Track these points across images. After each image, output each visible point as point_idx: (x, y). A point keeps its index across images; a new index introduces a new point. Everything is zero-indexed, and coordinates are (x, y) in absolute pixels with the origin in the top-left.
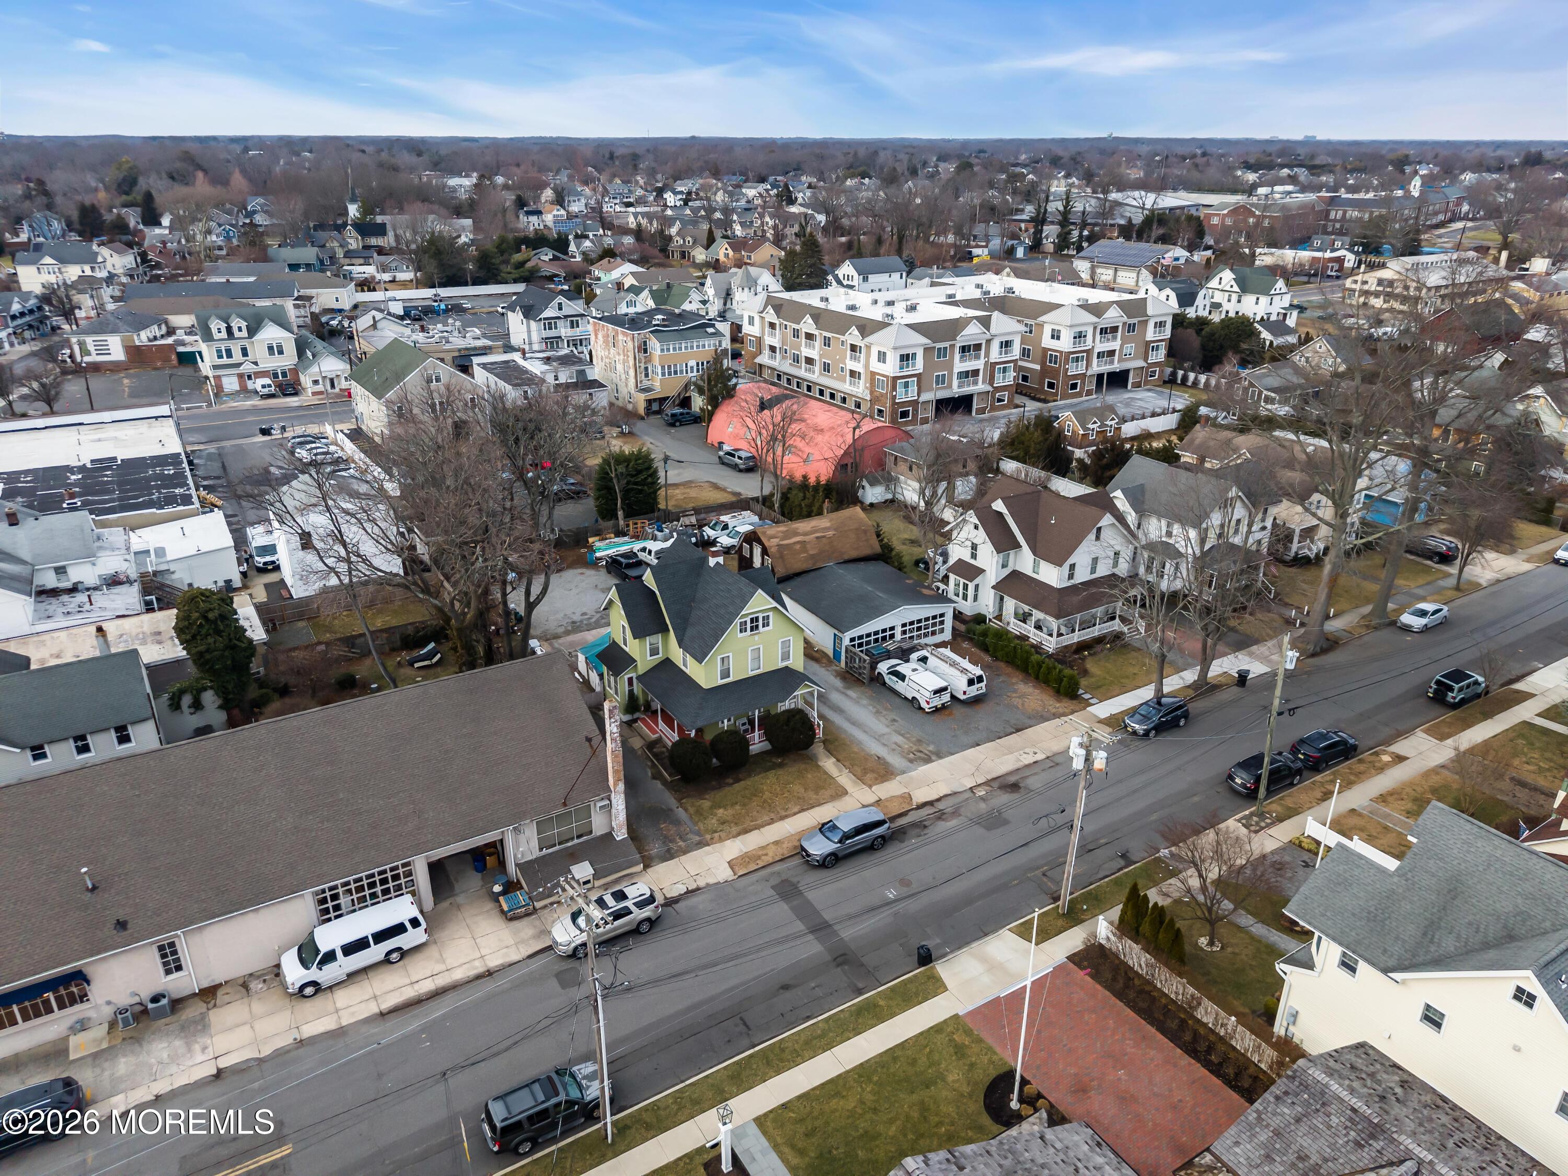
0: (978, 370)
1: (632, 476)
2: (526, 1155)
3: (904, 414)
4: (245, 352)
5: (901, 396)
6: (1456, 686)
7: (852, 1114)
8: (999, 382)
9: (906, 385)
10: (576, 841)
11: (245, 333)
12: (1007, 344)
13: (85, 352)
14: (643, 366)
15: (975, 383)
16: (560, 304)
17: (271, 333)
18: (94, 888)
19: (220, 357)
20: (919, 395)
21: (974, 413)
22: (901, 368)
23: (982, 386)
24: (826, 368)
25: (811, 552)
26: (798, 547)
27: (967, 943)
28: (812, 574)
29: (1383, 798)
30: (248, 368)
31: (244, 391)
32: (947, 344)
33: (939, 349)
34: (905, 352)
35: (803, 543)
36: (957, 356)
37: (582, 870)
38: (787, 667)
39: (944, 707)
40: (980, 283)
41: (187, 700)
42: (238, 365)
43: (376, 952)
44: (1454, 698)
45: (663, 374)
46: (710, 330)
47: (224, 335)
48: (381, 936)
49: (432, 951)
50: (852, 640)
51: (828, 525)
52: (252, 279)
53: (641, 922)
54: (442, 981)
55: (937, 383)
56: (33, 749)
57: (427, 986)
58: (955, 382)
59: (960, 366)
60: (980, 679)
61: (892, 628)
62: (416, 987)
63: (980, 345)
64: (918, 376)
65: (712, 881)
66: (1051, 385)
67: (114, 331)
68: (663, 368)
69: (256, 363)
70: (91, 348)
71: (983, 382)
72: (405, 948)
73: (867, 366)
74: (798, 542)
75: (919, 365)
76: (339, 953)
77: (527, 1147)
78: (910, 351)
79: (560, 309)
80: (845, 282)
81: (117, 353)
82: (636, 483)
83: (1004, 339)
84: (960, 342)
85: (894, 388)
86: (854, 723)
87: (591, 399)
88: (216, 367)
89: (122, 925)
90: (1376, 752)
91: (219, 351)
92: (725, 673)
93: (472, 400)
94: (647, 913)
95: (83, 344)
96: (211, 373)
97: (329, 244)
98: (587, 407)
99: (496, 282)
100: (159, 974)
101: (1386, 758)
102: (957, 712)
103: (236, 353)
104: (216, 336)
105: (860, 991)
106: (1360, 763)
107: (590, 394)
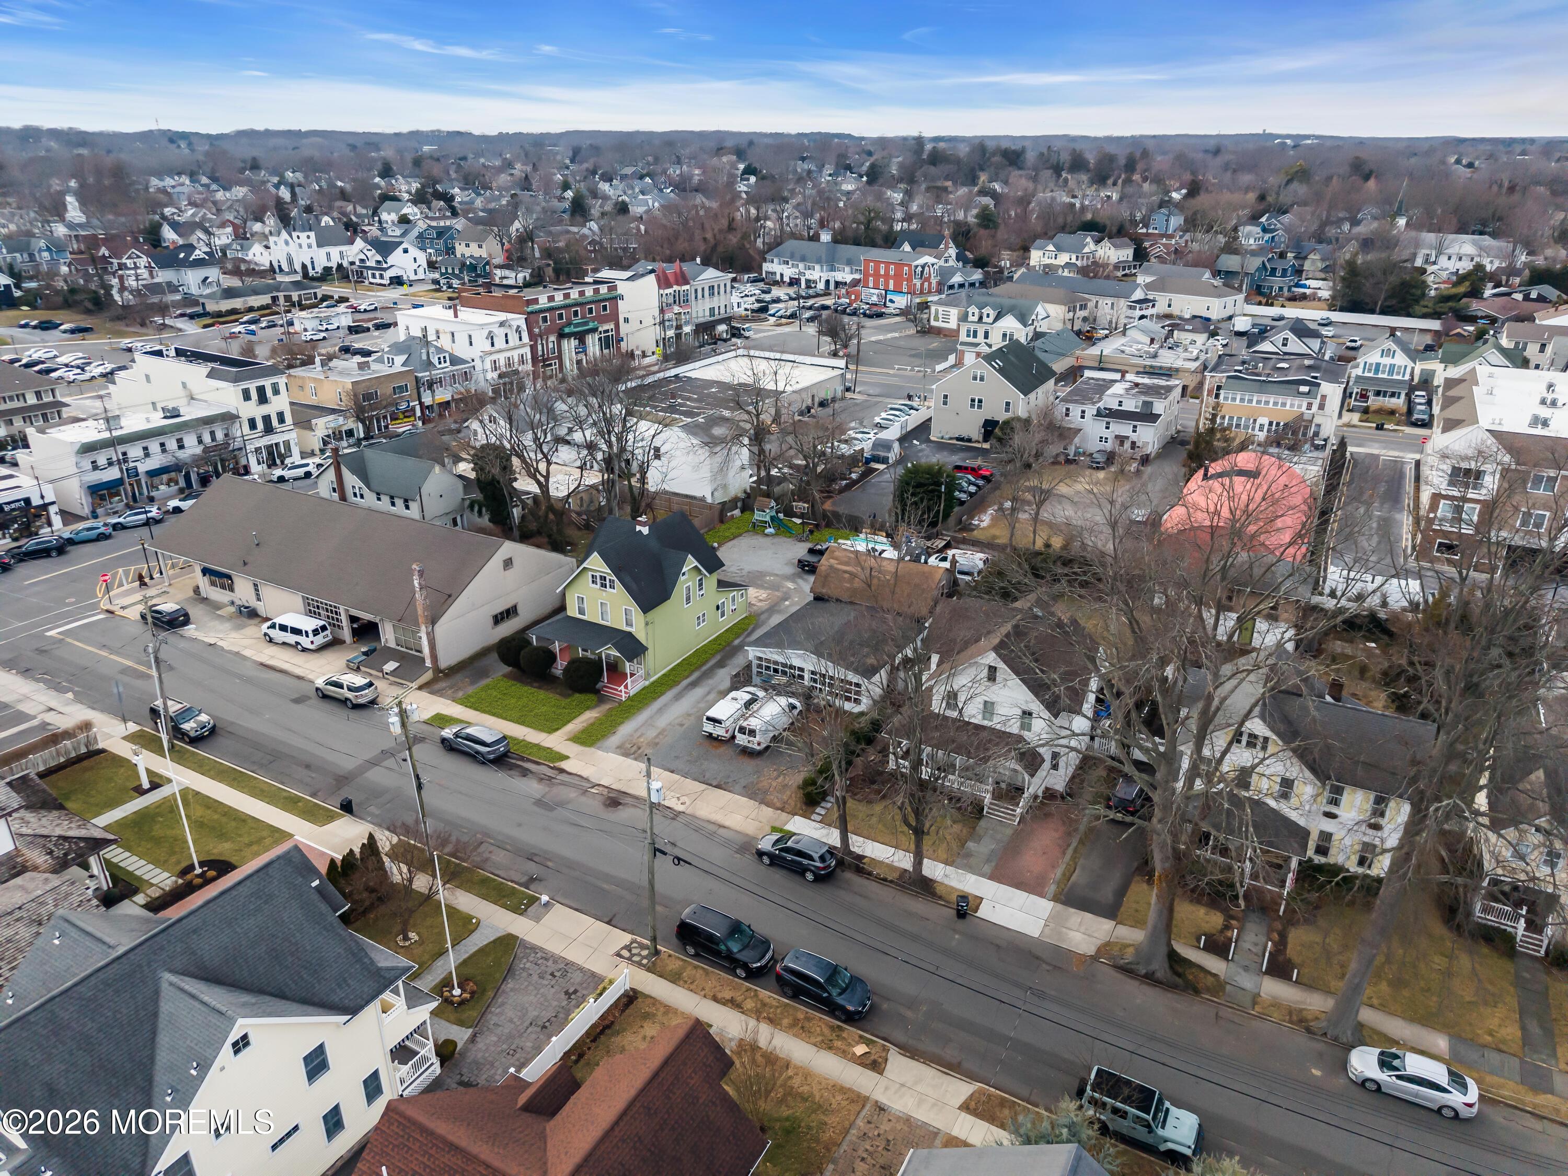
3: (1446, 549)
4: (986, 337)
5: (1444, 522)
9: (1458, 510)
10: (409, 651)
11: (991, 320)
13: (936, 319)
14: (1210, 411)
16: (1286, 339)
17: (1009, 323)
18: (258, 545)
22: (1451, 483)
25: (855, 586)
30: (983, 348)
35: (853, 575)
37: (391, 666)
38: (630, 633)
39: (718, 739)
46: (1304, 389)
48: (295, 631)
49: (312, 657)
50: (758, 658)
53: (347, 699)
55: (1525, 523)
56: (378, 494)
61: (801, 669)
67: (956, 305)
74: (850, 572)
76: (277, 627)
79: (1284, 345)
81: (953, 324)
85: (1433, 508)
87: (1134, 431)
88: (963, 344)
89: (245, 564)
90: (874, 1042)
91: (968, 331)
92: (582, 611)
93: (1008, 404)
94: (350, 695)
95: (937, 312)
96: (959, 347)
97: (1311, 256)
98: (1127, 438)
99: (1409, 315)
100: (254, 597)
101: (860, 1050)
102: (723, 750)
103: (981, 334)
104: (971, 318)
105: (313, 795)
106: (832, 1028)
107: (1135, 427)
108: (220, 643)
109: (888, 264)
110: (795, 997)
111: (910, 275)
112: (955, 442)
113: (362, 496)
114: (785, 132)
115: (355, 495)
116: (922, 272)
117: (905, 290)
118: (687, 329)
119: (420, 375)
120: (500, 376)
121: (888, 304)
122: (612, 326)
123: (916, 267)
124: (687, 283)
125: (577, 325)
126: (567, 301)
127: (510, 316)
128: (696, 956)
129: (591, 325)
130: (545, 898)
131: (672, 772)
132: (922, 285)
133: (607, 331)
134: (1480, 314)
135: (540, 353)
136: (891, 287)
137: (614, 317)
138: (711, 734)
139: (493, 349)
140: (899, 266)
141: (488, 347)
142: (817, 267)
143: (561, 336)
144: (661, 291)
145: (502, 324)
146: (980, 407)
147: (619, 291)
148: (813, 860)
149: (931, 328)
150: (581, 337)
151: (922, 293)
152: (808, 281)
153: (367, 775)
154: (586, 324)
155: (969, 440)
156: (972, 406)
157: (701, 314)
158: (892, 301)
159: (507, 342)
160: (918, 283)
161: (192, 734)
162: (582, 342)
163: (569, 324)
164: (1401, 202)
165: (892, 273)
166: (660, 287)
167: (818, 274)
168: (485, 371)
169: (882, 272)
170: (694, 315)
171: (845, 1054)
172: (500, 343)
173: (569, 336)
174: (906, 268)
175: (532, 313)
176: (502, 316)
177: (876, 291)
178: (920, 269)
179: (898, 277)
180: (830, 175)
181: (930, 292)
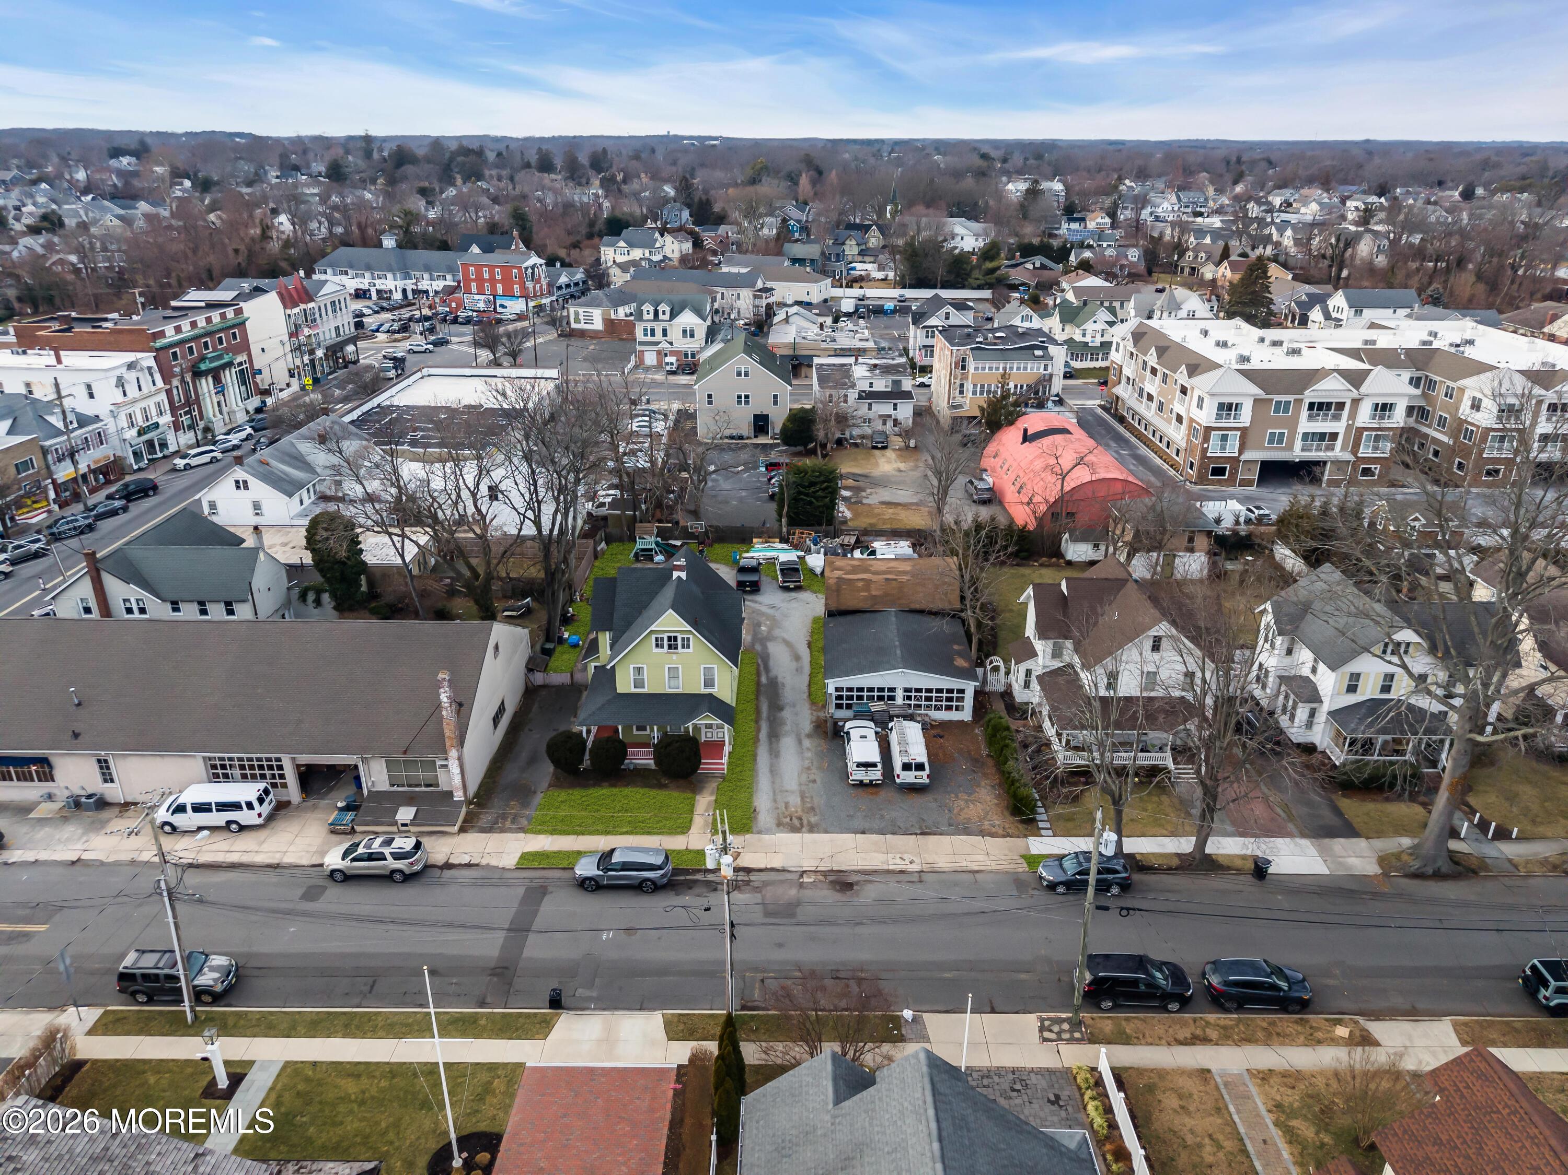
0: (1337, 434)
1: (804, 487)
2: (142, 1004)
3: (1219, 471)
4: (665, 333)
5: (1214, 449)
6: (1553, 983)
7: (346, 1099)
8: (1365, 451)
9: (1224, 438)
10: (423, 789)
11: (667, 317)
12: (1385, 408)
13: (577, 321)
14: (958, 382)
15: (1331, 448)
16: (948, 314)
17: (688, 318)
18: (79, 704)
19: (646, 335)
20: (1240, 452)
21: (1324, 485)
22: (1219, 417)
23: (1339, 452)
24: (1161, 407)
25: (874, 593)
26: (860, 584)
27: (616, 1008)
28: (868, 615)
29: (1264, 1077)
30: (665, 346)
31: (660, 366)
32: (1291, 398)
33: (1279, 403)
34: (1226, 400)
35: (868, 582)
36: (1304, 413)
37: (405, 814)
38: (711, 695)
39: (871, 784)
40: (1434, 329)
41: (311, 596)
42: (658, 343)
43: (219, 818)
44: (1545, 998)
45: (974, 393)
46: (1038, 353)
47: (651, 316)
48: (223, 807)
49: (263, 834)
50: (837, 689)
51: (909, 568)
52: (744, 270)
53: (393, 871)
54: (245, 859)
55: (1271, 441)
56: (173, 603)
57: (234, 858)
58: (1298, 444)
59: (1305, 425)
60: (920, 767)
61: (892, 690)
62: (228, 855)
63: (1344, 403)
64: (1244, 431)
65: (494, 863)
66: (1461, 466)
67: (598, 306)
68: (975, 386)
69: (671, 343)
70: (581, 318)
71: (1343, 448)
72: (243, 823)
73: (1188, 410)
74: (863, 579)
75: (1246, 417)
76: (189, 808)
77: (142, 998)
78: (1234, 400)
79: (947, 318)
80: (1334, 315)
81: (598, 325)
82: (807, 495)
83: (1381, 401)
84: (1311, 395)
85: (1206, 439)
86: (773, 771)
87: (895, 409)
88: (641, 343)
89: (76, 735)
90: (1341, 1020)
91: (646, 330)
92: (639, 683)
93: (775, 397)
94: (400, 865)
95: (577, 314)
96: (638, 348)
97: (848, 242)
98: (890, 416)
99: (963, 287)
100: (99, 778)
101: (1342, 1032)
102: (884, 794)
103: (659, 332)
104: (646, 317)
105: (482, 1004)
106: (1296, 1022)
107: (895, 405)
108: (86, 856)
109: (492, 268)
110: (1240, 1008)
111: (521, 278)
112: (726, 441)
113: (142, 611)
114: (170, 131)
115: (129, 611)
116: (533, 274)
117: (517, 294)
118: (320, 353)
119: (47, 443)
120: (140, 434)
121: (499, 309)
122: (245, 358)
123: (526, 268)
124: (312, 300)
125: (212, 360)
126: (196, 331)
127: (140, 355)
128: (1116, 1008)
129: (226, 359)
130: (908, 1014)
131: (863, 833)
132: (534, 287)
133: (240, 364)
134: (1017, 282)
135: (176, 398)
136: (500, 291)
137: (245, 347)
138: (861, 781)
139: (126, 399)
140: (506, 269)
141: (120, 398)
142: (390, 276)
143: (198, 374)
144: (288, 311)
145: (131, 366)
146: (747, 403)
147: (246, 315)
148: (1117, 872)
149: (573, 330)
150: (216, 375)
151: (535, 296)
152: (379, 292)
153: (524, 955)
154: (220, 357)
155: (741, 438)
156: (739, 403)
157: (328, 337)
158: (502, 306)
159: (140, 389)
160: (530, 285)
161: (219, 988)
162: (217, 380)
163: (203, 359)
164: (895, 192)
165: (498, 277)
166: (285, 307)
167: (390, 283)
168: (120, 431)
169: (486, 276)
170: (322, 338)
171: (1335, 1041)
172: (133, 392)
173: (205, 374)
174: (515, 271)
175: (162, 348)
176: (130, 357)
177: (482, 297)
178: (530, 270)
179: (507, 281)
180: (277, 177)
181: (542, 294)
